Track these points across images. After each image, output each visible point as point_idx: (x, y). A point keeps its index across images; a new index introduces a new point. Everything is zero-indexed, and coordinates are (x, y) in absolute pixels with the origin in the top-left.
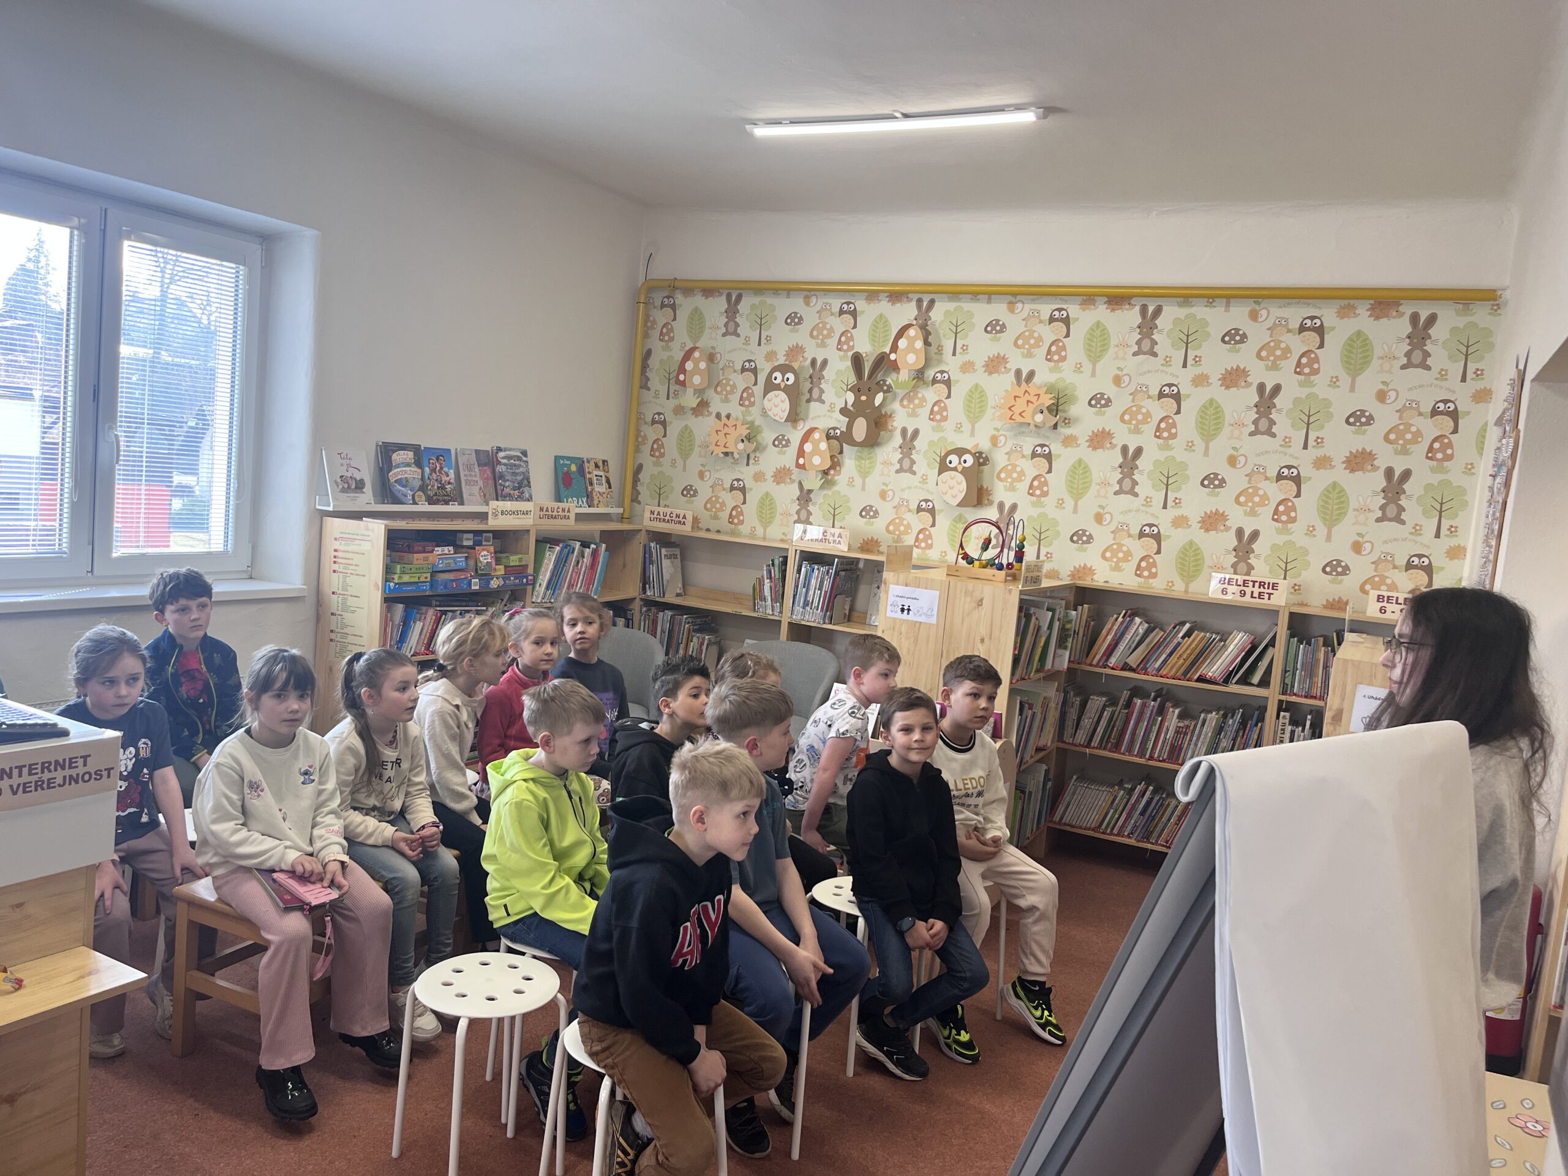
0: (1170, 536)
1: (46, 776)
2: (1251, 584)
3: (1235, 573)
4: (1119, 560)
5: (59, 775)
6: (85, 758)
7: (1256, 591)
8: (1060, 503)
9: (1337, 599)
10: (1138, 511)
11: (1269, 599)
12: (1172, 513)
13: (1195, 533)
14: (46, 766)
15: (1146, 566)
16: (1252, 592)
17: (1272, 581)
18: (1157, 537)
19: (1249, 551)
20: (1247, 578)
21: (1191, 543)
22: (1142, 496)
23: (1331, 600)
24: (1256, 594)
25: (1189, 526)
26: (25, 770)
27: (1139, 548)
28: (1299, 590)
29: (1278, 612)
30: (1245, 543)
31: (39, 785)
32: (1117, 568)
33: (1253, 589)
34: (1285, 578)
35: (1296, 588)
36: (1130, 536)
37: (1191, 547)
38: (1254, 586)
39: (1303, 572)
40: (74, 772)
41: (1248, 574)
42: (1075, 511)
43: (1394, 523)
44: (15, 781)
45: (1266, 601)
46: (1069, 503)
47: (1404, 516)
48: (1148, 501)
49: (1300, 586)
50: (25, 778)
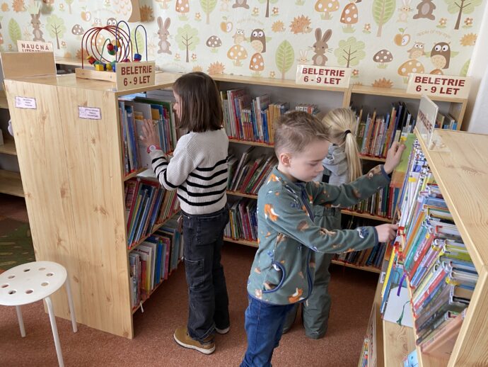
0: (271, 38)
2: (325, 72)
3: (315, 64)
4: (239, 58)
7: (329, 77)
8: (198, 16)
9: (382, 79)
10: (249, 19)
11: (337, 83)
12: (273, 19)
13: (288, 35)
15: (256, 62)
16: (326, 79)
17: (340, 69)
18: (263, 39)
19: (324, 47)
20: (322, 68)
21: (285, 43)
22: (252, 8)
23: (378, 81)
24: (328, 81)
25: (284, 30)
27: (252, 48)
28: (357, 74)
29: (343, 93)
30: (322, 40)
32: (238, 64)
33: (326, 76)
34: (348, 66)
35: (355, 73)
36: (245, 39)
37: (285, 46)
38: (327, 74)
39: (360, 61)
41: (323, 64)
42: (208, 22)
43: (426, 19)
45: (335, 85)
46: (204, 16)
47: (434, 13)
48: (256, 11)
49: (358, 71)
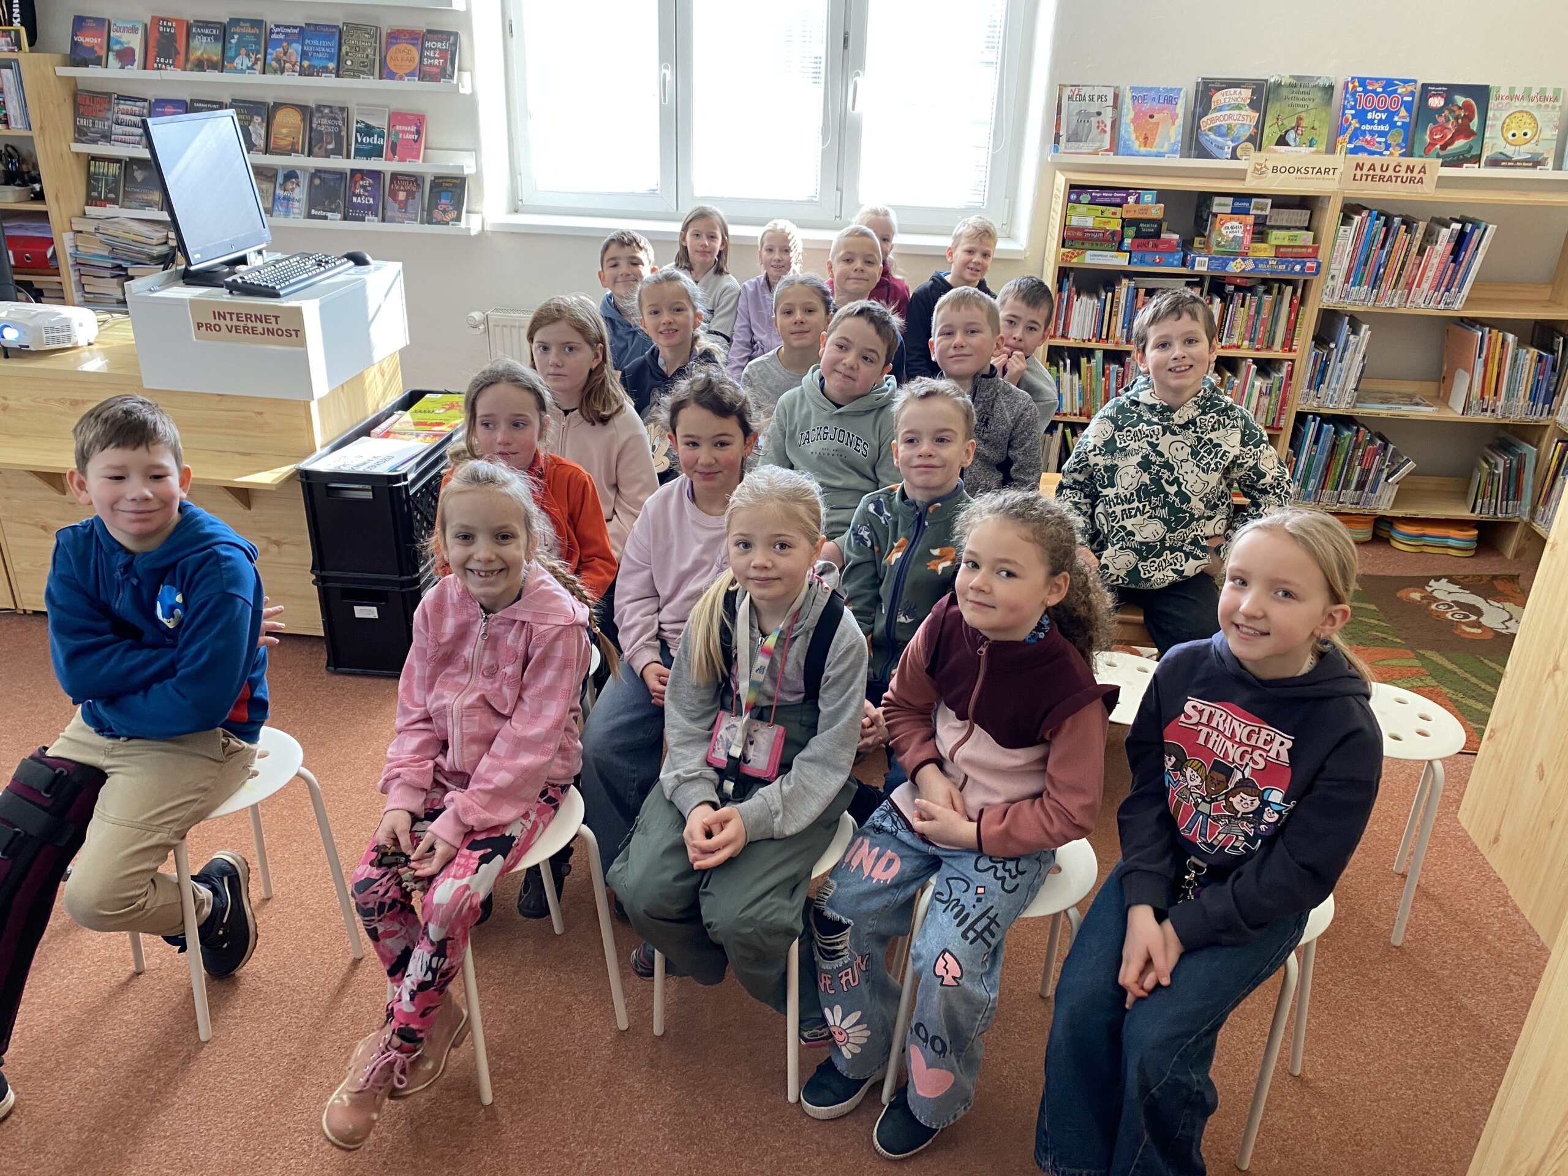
1: (250, 324)
5: (260, 326)
6: (276, 317)
14: (248, 317)
26: (234, 317)
31: (246, 329)
40: (270, 327)
44: (229, 322)
50: (235, 322)
